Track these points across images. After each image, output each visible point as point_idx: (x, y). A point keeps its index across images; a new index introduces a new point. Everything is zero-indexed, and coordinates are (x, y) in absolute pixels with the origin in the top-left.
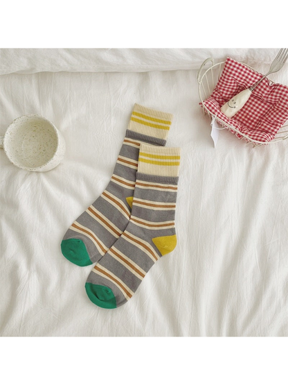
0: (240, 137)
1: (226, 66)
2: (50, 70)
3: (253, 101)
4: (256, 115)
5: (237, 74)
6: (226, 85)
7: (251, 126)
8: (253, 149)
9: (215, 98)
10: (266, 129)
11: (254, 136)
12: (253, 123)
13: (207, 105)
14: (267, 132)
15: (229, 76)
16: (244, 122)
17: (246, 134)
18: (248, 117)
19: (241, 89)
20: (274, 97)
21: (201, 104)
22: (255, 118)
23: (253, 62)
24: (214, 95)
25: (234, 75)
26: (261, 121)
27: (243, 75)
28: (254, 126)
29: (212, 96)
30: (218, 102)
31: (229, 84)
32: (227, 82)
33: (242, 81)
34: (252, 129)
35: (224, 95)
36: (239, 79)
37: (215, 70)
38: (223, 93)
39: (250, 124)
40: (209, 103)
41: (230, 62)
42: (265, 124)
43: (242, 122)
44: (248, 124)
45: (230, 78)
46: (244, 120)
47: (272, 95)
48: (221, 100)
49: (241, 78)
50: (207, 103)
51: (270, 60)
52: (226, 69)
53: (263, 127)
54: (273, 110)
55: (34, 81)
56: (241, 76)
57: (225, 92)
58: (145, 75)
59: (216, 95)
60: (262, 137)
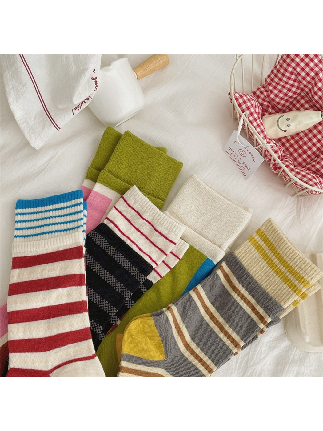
0: (275, 168)
4: (314, 145)
5: (302, 65)
6: (281, 80)
7: (300, 160)
9: (258, 97)
11: (298, 173)
12: (305, 156)
13: (240, 101)
15: (289, 65)
16: (291, 150)
17: (287, 166)
18: (301, 143)
22: (310, 148)
24: (258, 93)
25: (298, 65)
26: (318, 156)
27: (312, 70)
28: (304, 160)
29: (254, 93)
30: (262, 105)
31: (285, 79)
32: (283, 75)
33: (308, 79)
34: (300, 164)
35: (272, 96)
36: (303, 74)
38: (272, 92)
39: (300, 155)
40: (245, 98)
43: (287, 149)
44: (296, 155)
45: (290, 69)
46: (292, 146)
48: (266, 103)
56: (307, 69)
57: (276, 92)
59: (261, 92)
60: (310, 180)
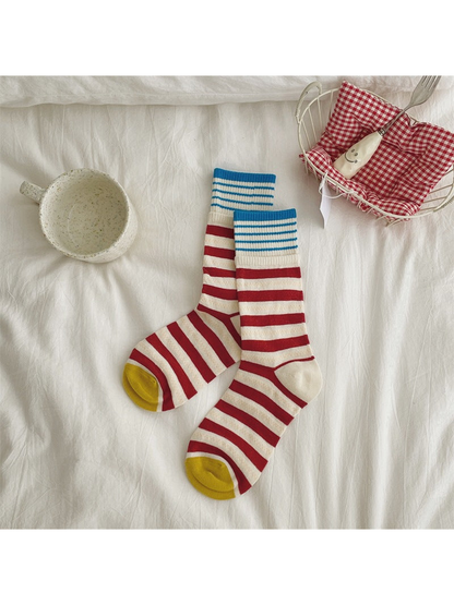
0: (365, 208)
1: (340, 96)
2: (56, 101)
3: (385, 151)
4: (391, 174)
5: (359, 108)
6: (342, 126)
7: (382, 192)
8: (387, 229)
9: (324, 147)
10: (407, 196)
11: (387, 206)
12: (385, 187)
13: (312, 159)
14: (408, 200)
15: (346, 112)
16: (372, 185)
17: (375, 203)
18: (378, 176)
19: (365, 132)
20: (418, 145)
21: (302, 156)
22: (388, 179)
23: (383, 89)
24: (323, 143)
25: (355, 109)
26: (397, 183)
27: (369, 110)
28: (386, 191)
29: (320, 144)
30: (329, 153)
31: (346, 124)
32: (343, 121)
33: (367, 119)
34: (384, 196)
35: (338, 142)
36: (362, 116)
37: (323, 101)
38: (336, 138)
39: (381, 188)
40: (315, 155)
41: (347, 89)
42: (404, 189)
43: (368, 186)
44: (377, 189)
45: (348, 115)
46: (370, 182)
47: (415, 141)
49: (366, 115)
50: (311, 155)
51: (411, 85)
52: (342, 100)
53: (401, 193)
54: (417, 165)
55: (31, 120)
56: (365, 111)
57: (340, 137)
58: (210, 111)
59: (326, 142)
60: (400, 209)
